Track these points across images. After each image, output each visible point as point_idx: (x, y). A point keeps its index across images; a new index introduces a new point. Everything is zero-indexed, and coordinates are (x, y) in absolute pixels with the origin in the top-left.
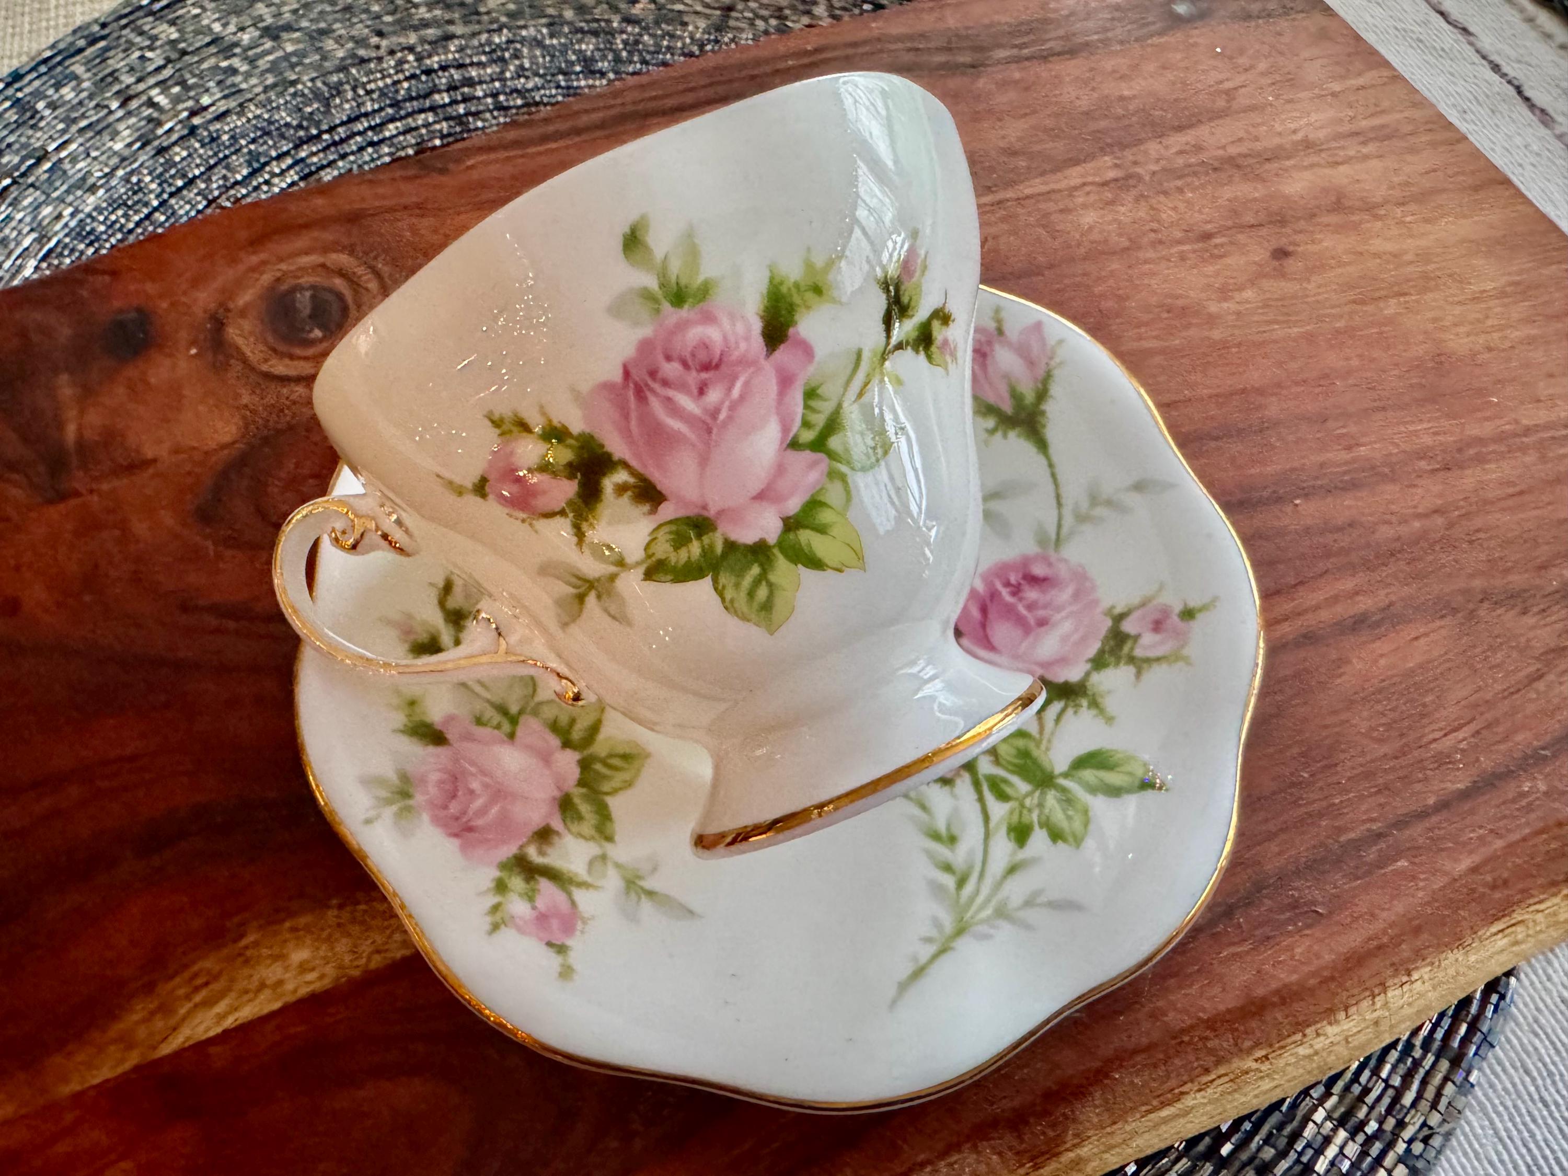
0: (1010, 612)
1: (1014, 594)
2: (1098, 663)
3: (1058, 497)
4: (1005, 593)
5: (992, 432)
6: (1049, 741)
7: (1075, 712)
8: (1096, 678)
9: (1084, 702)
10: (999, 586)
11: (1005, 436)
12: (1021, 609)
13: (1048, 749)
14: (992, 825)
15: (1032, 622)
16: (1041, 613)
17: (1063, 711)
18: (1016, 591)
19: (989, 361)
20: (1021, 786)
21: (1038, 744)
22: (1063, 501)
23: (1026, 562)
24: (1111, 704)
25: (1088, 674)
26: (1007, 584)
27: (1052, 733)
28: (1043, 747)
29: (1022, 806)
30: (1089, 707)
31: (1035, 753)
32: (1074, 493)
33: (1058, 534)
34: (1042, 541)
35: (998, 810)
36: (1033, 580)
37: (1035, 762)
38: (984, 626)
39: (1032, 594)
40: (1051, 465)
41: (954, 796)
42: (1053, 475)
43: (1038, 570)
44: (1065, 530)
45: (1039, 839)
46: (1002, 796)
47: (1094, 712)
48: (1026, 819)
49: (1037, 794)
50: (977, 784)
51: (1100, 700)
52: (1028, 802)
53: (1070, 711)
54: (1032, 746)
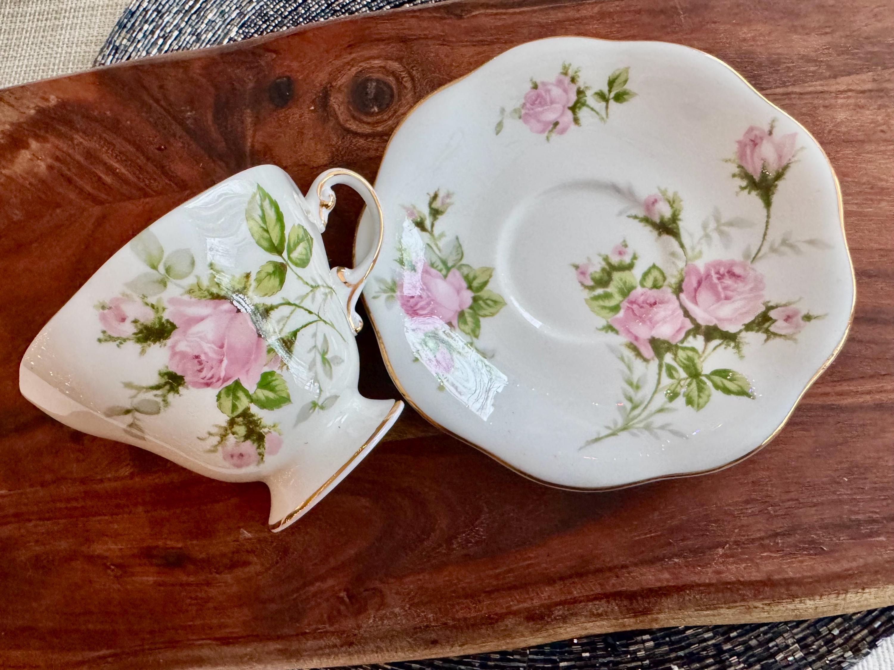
0: (713, 288)
1: (719, 279)
2: (748, 327)
3: (765, 235)
4: (714, 277)
5: (743, 188)
6: (706, 358)
7: (725, 348)
8: (743, 334)
9: (733, 344)
10: (713, 273)
11: (749, 193)
12: (720, 288)
13: (703, 361)
14: (661, 386)
15: (723, 296)
16: (729, 293)
17: (720, 345)
18: (721, 277)
19: (757, 149)
20: (683, 374)
21: (700, 357)
22: (767, 237)
23: (733, 264)
24: (745, 350)
25: (740, 331)
26: (718, 273)
27: (709, 354)
28: (702, 359)
29: (679, 383)
30: (734, 348)
31: (697, 361)
32: (775, 236)
33: (757, 254)
34: (746, 256)
35: (666, 381)
36: (732, 274)
37: (694, 365)
38: (696, 290)
39: (728, 281)
40: (768, 216)
41: (647, 368)
42: (767, 222)
43: (737, 270)
44: (760, 255)
45: (681, 401)
46: (671, 376)
47: (735, 350)
48: (678, 390)
49: (689, 380)
50: (660, 366)
51: (741, 345)
52: (682, 383)
53: (723, 346)
54: (696, 357)
